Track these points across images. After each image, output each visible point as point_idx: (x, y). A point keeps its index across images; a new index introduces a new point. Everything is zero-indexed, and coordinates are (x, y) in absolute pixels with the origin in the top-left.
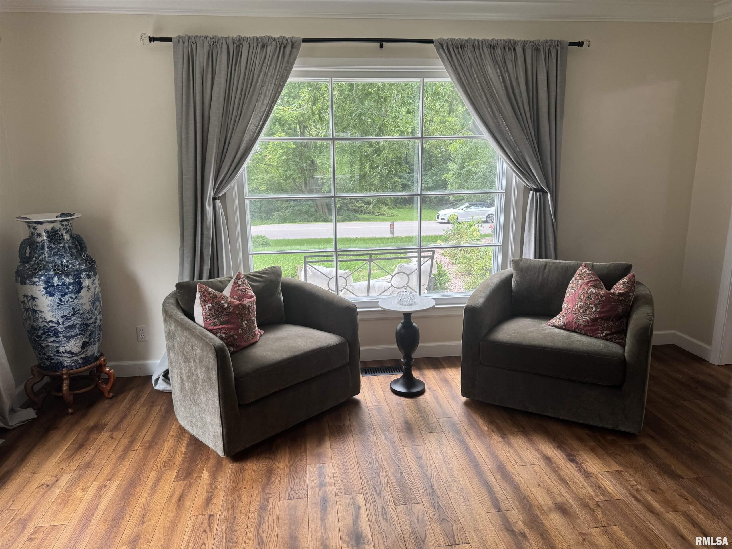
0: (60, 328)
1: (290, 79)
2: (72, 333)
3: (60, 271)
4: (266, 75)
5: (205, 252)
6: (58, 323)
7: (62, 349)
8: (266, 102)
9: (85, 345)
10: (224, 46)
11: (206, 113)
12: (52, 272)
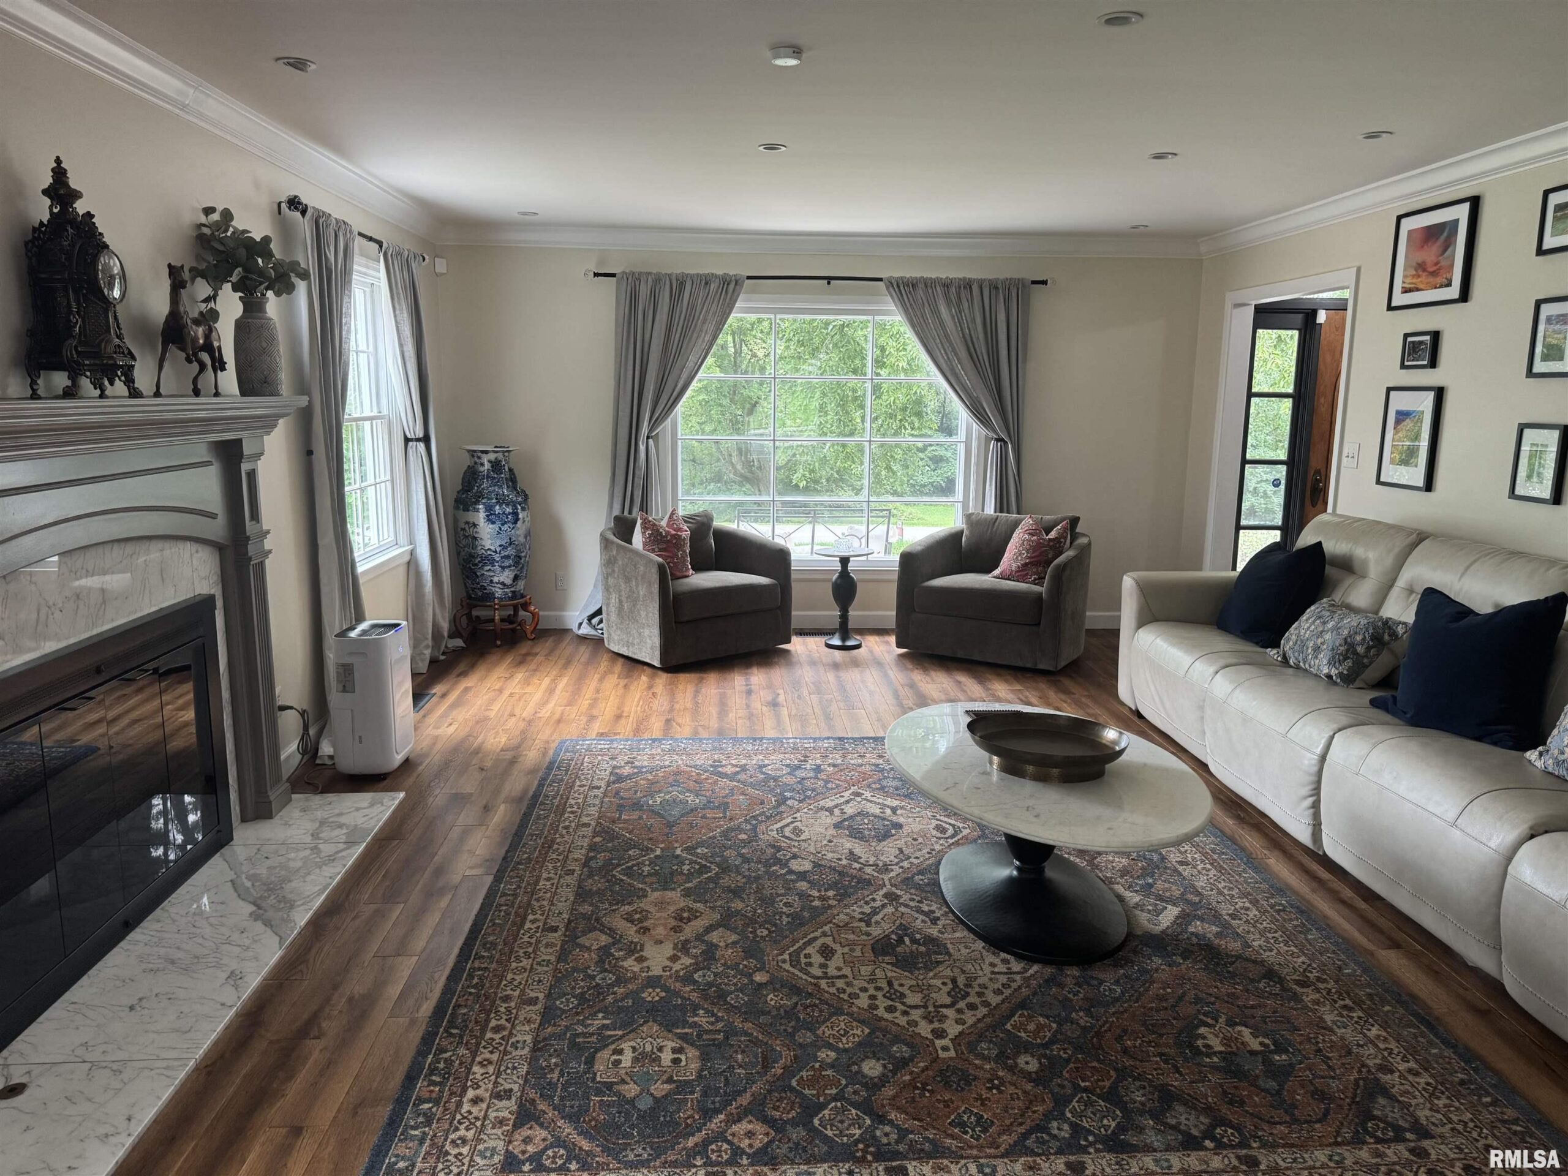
0: (497, 557)
1: (732, 315)
2: (506, 564)
3: (501, 501)
4: (708, 311)
5: (636, 493)
6: (496, 552)
7: (496, 579)
8: (706, 339)
9: (516, 578)
10: (668, 282)
11: (646, 349)
12: (494, 501)
